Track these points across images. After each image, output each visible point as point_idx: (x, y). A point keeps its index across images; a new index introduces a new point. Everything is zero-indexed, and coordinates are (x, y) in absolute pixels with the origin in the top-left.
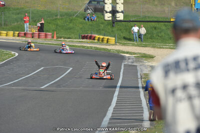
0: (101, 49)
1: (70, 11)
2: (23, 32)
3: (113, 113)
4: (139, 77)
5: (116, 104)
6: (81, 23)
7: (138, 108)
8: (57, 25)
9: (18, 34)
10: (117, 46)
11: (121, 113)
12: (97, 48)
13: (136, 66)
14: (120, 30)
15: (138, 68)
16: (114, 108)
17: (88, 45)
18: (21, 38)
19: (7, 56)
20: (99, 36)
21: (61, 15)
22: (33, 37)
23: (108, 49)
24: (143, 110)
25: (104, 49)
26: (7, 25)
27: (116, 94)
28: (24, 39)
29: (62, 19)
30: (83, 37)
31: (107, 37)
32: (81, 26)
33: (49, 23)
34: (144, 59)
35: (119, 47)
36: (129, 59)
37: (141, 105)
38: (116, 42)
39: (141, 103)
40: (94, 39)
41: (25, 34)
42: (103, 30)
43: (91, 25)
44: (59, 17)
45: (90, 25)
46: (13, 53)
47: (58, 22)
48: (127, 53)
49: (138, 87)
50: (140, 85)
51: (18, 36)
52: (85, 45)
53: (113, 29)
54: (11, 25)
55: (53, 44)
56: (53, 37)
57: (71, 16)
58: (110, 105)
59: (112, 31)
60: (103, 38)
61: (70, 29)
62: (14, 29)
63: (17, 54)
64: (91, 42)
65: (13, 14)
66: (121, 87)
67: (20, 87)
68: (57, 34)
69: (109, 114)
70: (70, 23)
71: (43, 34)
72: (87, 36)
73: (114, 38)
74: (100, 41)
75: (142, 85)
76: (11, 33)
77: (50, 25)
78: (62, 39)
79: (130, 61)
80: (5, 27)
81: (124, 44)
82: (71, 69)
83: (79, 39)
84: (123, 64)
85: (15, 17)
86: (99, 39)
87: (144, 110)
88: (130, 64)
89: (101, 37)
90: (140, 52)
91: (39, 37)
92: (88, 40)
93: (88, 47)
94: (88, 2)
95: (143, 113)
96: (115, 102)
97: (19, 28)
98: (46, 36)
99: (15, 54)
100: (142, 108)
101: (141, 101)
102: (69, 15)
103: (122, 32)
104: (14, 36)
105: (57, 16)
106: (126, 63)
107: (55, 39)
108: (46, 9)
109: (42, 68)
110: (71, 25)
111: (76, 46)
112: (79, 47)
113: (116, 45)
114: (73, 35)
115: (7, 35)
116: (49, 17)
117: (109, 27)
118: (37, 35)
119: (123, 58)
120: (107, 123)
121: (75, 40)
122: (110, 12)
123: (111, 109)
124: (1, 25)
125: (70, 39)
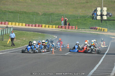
0: (100, 34)
1: (85, 15)
2: (61, 26)
5: (101, 63)
6: (90, 21)
7: (112, 65)
8: (78, 22)
9: (58, 27)
14: (110, 25)
17: (94, 32)
18: (59, 29)
21: (80, 17)
22: (65, 28)
23: (103, 34)
24: (114, 66)
26: (52, 22)
28: (61, 29)
29: (80, 19)
30: (91, 28)
31: (104, 28)
32: (90, 23)
33: (74, 21)
36: (114, 39)
37: (114, 64)
40: (97, 29)
41: (61, 27)
42: (102, 25)
43: (95, 22)
44: (79, 18)
46: (55, 36)
47: (79, 20)
51: (58, 28)
52: (92, 32)
53: (107, 24)
54: (54, 22)
55: (75, 32)
56: (76, 28)
57: (85, 17)
58: (98, 63)
60: (101, 29)
61: (85, 24)
62: (56, 25)
63: (56, 37)
65: (55, 16)
66: (107, 54)
68: (78, 27)
71: (70, 27)
72: (93, 28)
73: (107, 29)
74: (100, 30)
76: (54, 26)
77: (74, 22)
78: (80, 29)
80: (51, 23)
81: (112, 32)
82: (83, 44)
83: (89, 29)
84: (110, 42)
85: (56, 18)
86: (99, 29)
88: (114, 42)
89: (101, 28)
91: (68, 28)
92: (93, 30)
94: (94, 10)
97: (58, 23)
98: (72, 28)
102: (84, 17)
103: (111, 26)
104: (56, 28)
105: (78, 17)
106: (112, 42)
107: (77, 29)
108: (73, 14)
110: (85, 22)
111: (87, 33)
112: (89, 33)
113: (108, 32)
114: (86, 27)
115: (52, 27)
116: (74, 18)
117: (105, 23)
118: (67, 27)
119: (111, 39)
121: (87, 30)
122: (100, 15)
123: (97, 66)
124: (50, 22)
125: (84, 29)
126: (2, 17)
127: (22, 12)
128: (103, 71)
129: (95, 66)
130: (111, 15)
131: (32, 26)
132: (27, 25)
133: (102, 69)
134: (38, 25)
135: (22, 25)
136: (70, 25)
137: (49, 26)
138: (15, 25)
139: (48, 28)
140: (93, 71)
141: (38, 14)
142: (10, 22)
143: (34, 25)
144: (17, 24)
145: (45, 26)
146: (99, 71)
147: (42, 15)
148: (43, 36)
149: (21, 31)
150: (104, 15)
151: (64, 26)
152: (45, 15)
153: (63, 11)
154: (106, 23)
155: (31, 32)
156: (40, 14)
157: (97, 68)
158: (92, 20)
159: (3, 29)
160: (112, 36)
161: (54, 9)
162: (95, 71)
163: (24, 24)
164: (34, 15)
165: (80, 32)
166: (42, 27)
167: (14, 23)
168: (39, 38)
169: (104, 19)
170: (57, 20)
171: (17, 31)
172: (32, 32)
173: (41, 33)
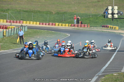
0: (111, 32)
1: (97, 13)
5: (113, 60)
6: (102, 19)
8: (90, 20)
10: (119, 31)
14: (121, 23)
16: (111, 62)
17: (105, 30)
18: (72, 27)
19: (64, 36)
20: (110, 26)
21: (92, 16)
22: (78, 27)
23: (115, 32)
25: (113, 32)
26: (65, 21)
27: (115, 54)
28: (74, 27)
29: (92, 17)
30: (103, 27)
31: (115, 26)
32: (102, 21)
33: (86, 20)
35: (120, 31)
38: (119, 29)
40: (108, 27)
41: (74, 25)
42: (113, 23)
44: (91, 17)
45: (106, 20)
46: (67, 34)
51: (71, 26)
54: (67, 21)
55: (88, 30)
56: (88, 27)
57: (97, 16)
58: (109, 60)
59: (117, 23)
60: (113, 27)
61: (97, 22)
62: (69, 23)
63: (69, 35)
64: (107, 29)
65: (68, 15)
66: (118, 51)
68: (90, 25)
70: (97, 19)
71: (83, 25)
72: (105, 26)
73: (118, 27)
76: (67, 25)
78: (92, 28)
81: (123, 30)
83: (101, 27)
84: (121, 40)
85: (69, 17)
86: (111, 27)
89: (112, 26)
91: (81, 27)
92: (105, 28)
93: (105, 31)
94: (105, 9)
97: (71, 22)
98: (84, 26)
102: (96, 15)
103: (122, 24)
104: (69, 26)
105: (90, 16)
106: (123, 39)
107: (89, 27)
108: (85, 13)
110: (97, 21)
111: (99, 31)
112: (101, 31)
114: (98, 26)
115: (65, 26)
116: (86, 17)
118: (80, 26)
119: (122, 37)
121: (99, 28)
122: (111, 14)
123: (109, 63)
124: (63, 21)
125: (96, 27)
126: (17, 16)
127: (36, 11)
128: (114, 68)
129: (107, 63)
130: (122, 14)
131: (46, 25)
132: (41, 23)
133: (114, 66)
134: (51, 24)
135: (36, 24)
136: (82, 24)
137: (62, 25)
138: (30, 23)
139: (62, 27)
140: (104, 68)
141: (51, 13)
142: (24, 20)
143: (47, 24)
144: (32, 22)
145: (58, 24)
146: (110, 68)
147: (56, 13)
149: (36, 30)
150: (115, 14)
151: (77, 24)
152: (58, 14)
153: (76, 10)
154: (117, 21)
155: (44, 31)
156: (54, 13)
157: (109, 65)
158: (104, 18)
159: (18, 28)
161: (67, 8)
162: (106, 68)
163: (38, 23)
164: (48, 14)
165: (92, 30)
166: (55, 25)
167: (28, 22)
169: (115, 17)
170: (70, 18)
171: (32, 29)
172: (46, 30)
173: (54, 31)
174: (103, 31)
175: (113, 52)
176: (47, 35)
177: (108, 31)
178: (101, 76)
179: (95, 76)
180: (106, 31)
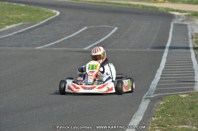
0: (148, 7)
3: (161, 76)
4: (190, 36)
5: (165, 66)
7: (188, 70)
10: (165, 4)
11: (170, 76)
12: (144, 6)
13: (186, 25)
15: (189, 27)
16: (163, 71)
17: (135, 3)
19: (47, 15)
23: (155, 7)
24: (194, 73)
25: (152, 7)
27: (165, 55)
34: (195, 17)
37: (192, 67)
39: (192, 65)
46: (54, 11)
48: (177, 11)
49: (188, 48)
50: (191, 46)
58: (158, 66)
63: (58, 13)
67: (62, 49)
69: (158, 77)
75: (194, 45)
79: (180, 19)
81: (174, 2)
82: (116, 28)
84: (172, 23)
87: (196, 72)
88: (180, 23)
90: (191, 10)
93: (134, 5)
95: (194, 75)
96: (164, 64)
99: (56, 13)
100: (194, 70)
101: (192, 63)
106: (176, 22)
109: (85, 28)
112: (125, 5)
113: (164, 2)
119: (172, 17)
120: (155, 87)
148: (30, 11)
160: (173, 10)
162: (158, 83)
165: (106, 3)
168: (23, 15)
173: (24, 5)
174: (130, 5)
175: (161, 50)
176: (10, 14)
177: (142, 5)
178: (154, 98)
179: (143, 100)
180: (138, 5)
